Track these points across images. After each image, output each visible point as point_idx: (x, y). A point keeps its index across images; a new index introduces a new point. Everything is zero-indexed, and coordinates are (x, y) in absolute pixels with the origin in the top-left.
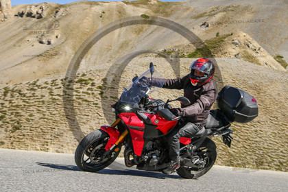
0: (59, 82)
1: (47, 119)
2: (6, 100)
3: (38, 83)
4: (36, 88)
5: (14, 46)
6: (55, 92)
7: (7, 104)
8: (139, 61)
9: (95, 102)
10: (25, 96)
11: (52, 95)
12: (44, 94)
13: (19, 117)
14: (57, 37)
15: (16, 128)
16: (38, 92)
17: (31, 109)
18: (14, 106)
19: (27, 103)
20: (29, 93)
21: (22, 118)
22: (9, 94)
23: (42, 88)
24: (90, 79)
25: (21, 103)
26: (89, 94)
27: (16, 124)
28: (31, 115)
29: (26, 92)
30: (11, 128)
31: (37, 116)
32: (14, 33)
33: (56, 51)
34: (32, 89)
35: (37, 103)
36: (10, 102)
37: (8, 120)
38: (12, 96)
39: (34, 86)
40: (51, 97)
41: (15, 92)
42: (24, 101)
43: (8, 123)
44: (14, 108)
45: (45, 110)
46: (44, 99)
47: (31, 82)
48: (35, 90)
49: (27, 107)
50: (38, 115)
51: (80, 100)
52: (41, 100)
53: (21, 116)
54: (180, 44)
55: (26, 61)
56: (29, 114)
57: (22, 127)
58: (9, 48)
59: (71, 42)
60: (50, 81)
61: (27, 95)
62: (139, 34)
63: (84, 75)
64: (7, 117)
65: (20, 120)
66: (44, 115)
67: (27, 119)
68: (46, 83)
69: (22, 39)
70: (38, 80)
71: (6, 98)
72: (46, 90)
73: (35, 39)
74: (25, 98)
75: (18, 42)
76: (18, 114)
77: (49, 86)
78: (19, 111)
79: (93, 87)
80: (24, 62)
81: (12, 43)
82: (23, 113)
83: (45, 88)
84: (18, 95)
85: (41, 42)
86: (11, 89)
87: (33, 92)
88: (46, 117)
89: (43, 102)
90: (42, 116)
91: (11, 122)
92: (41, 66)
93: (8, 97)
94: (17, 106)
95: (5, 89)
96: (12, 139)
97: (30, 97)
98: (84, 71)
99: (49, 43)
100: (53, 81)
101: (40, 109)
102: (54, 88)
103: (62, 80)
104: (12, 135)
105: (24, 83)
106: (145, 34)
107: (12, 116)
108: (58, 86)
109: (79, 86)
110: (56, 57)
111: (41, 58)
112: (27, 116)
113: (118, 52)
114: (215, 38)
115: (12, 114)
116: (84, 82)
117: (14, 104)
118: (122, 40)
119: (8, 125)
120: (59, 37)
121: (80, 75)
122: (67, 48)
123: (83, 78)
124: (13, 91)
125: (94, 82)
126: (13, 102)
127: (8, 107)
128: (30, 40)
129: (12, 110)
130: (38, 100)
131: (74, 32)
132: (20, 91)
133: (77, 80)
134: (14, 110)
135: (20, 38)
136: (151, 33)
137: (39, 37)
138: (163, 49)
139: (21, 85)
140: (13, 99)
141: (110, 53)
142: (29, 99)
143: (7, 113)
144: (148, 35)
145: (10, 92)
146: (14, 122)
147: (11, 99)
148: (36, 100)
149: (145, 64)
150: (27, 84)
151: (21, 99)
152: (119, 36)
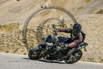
0: (51, 26)
2: (27, 34)
4: (40, 29)
6: (49, 30)
9: (67, 35)
10: (35, 32)
11: (47, 32)
13: (33, 42)
14: (49, 5)
15: (32, 47)
17: (38, 38)
18: (30, 37)
21: (34, 43)
24: (65, 25)
27: (32, 45)
29: (35, 30)
31: (41, 42)
32: (30, 3)
33: (49, 11)
36: (29, 35)
38: (30, 32)
40: (47, 33)
41: (31, 30)
44: (30, 38)
47: (38, 26)
49: (36, 38)
51: (60, 34)
53: (34, 41)
56: (37, 41)
58: (28, 10)
60: (46, 26)
62: (88, 3)
63: (62, 23)
64: (28, 42)
65: (33, 43)
67: (36, 43)
69: (33, 6)
70: (41, 25)
71: (27, 33)
72: (45, 29)
73: (39, 6)
75: (32, 7)
76: (32, 41)
77: (46, 28)
78: (33, 39)
81: (29, 8)
82: (35, 40)
83: (44, 29)
84: (32, 32)
85: (42, 7)
86: (29, 29)
87: (39, 31)
89: (43, 35)
91: (29, 44)
92: (42, 18)
94: (32, 37)
100: (48, 25)
102: (48, 29)
103: (52, 25)
105: (35, 26)
106: (91, 3)
107: (30, 42)
108: (50, 28)
110: (49, 14)
111: (42, 15)
113: (78, 11)
115: (30, 40)
116: (62, 26)
117: (31, 36)
118: (79, 6)
120: (50, 5)
121: (60, 23)
124: (30, 30)
125: (67, 26)
126: (30, 35)
127: (28, 37)
128: (37, 6)
129: (30, 39)
130: (41, 34)
131: (57, 2)
132: (33, 30)
133: (59, 25)
134: (31, 39)
135: (32, 5)
136: (94, 2)
137: (41, 5)
138: (100, 10)
139: (34, 27)
140: (30, 34)
141: (73, 12)
142: (37, 34)
143: (28, 40)
144: (92, 3)
145: (29, 30)
146: (30, 44)
147: (29, 34)
148: (40, 34)
149: (91, 17)
150: (36, 27)
151: (34, 34)
152: (78, 4)
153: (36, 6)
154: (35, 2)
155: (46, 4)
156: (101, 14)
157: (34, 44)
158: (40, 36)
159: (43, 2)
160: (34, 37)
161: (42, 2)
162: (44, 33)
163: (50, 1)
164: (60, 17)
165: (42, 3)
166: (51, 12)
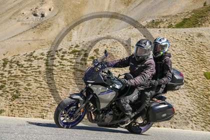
1: (44, 88)
2: (6, 71)
3: (34, 55)
4: (33, 59)
5: (10, 18)
7: (6, 74)
8: (129, 32)
10: (22, 67)
12: (40, 65)
13: (17, 87)
14: (50, 10)
15: (15, 97)
16: (35, 63)
17: (29, 78)
18: (13, 76)
19: (25, 73)
20: (26, 64)
21: (21, 88)
22: (8, 65)
23: (38, 59)
24: (83, 50)
25: (19, 73)
26: (83, 64)
27: (15, 93)
28: (29, 85)
29: (23, 63)
30: (10, 97)
31: (34, 85)
32: (10, 6)
33: (50, 24)
34: (29, 60)
35: (34, 73)
36: (9, 72)
37: (8, 90)
38: (11, 67)
39: (31, 57)
41: (13, 63)
42: (22, 71)
43: (8, 92)
44: (12, 78)
45: (41, 80)
46: (40, 69)
47: (28, 54)
48: (32, 61)
49: (25, 77)
50: (36, 84)
51: (74, 70)
52: (38, 70)
53: (19, 85)
54: (167, 14)
55: (22, 33)
56: (27, 83)
57: (21, 96)
58: (6, 21)
59: (63, 14)
60: (45, 52)
61: (25, 66)
63: (77, 46)
64: (7, 86)
65: (19, 89)
66: (41, 84)
67: (25, 89)
68: (42, 54)
69: (17, 12)
70: (34, 52)
71: (6, 69)
72: (42, 60)
73: (30, 12)
74: (22, 69)
75: (13, 15)
76: (16, 84)
77: (45, 57)
78: (18, 81)
79: (86, 58)
80: (19, 34)
81: (8, 16)
82: (21, 83)
83: (41, 58)
84: (16, 65)
85: (35, 15)
86: (9, 60)
87: (30, 63)
88: (43, 86)
89: (40, 72)
90: (39, 85)
91: (11, 92)
92: (36, 37)
93: (7, 68)
94: (15, 76)
95: (4, 60)
96: (12, 107)
97: (28, 67)
98: (78, 43)
99: (43, 16)
101: (37, 78)
103: (57, 51)
104: (11, 103)
105: (22, 54)
106: (134, 6)
107: (12, 86)
109: (73, 57)
110: (50, 29)
111: (35, 30)
112: (25, 85)
113: (108, 23)
114: (203, 8)
115: (11, 83)
116: (77, 53)
117: (13, 75)
119: (8, 94)
120: (52, 10)
121: (74, 47)
122: (59, 20)
123: (76, 49)
124: (11, 62)
126: (12, 72)
127: (7, 77)
128: (25, 13)
129: (11, 80)
130: (35, 70)
131: (66, 5)
132: (18, 62)
133: (71, 51)
134: (13, 80)
135: (15, 11)
136: (140, 4)
137: (33, 10)
138: (151, 20)
139: (19, 56)
140: (12, 69)
141: (100, 24)
142: (27, 70)
143: (7, 83)
144: (137, 6)
145: (8, 63)
146: (13, 91)
147: (10, 69)
148: (33, 70)
149: (135, 35)
150: (24, 55)
151: (19, 70)
152: (109, 8)
153: (22, 12)
154: (20, 4)
155: (43, 7)
156: (153, 29)
157: (20, 91)
158: (32, 74)
159: (38, 4)
160: (19, 76)
161: (35, 3)
162: (40, 67)
163: (51, 2)
164: (73, 34)
165: (35, 7)
166: (54, 25)
